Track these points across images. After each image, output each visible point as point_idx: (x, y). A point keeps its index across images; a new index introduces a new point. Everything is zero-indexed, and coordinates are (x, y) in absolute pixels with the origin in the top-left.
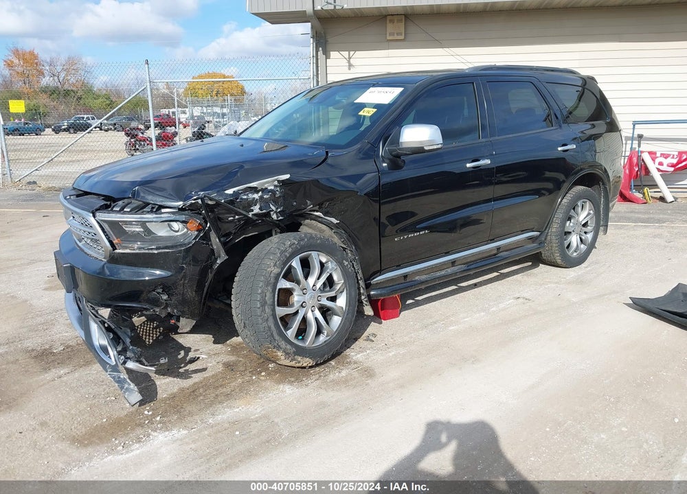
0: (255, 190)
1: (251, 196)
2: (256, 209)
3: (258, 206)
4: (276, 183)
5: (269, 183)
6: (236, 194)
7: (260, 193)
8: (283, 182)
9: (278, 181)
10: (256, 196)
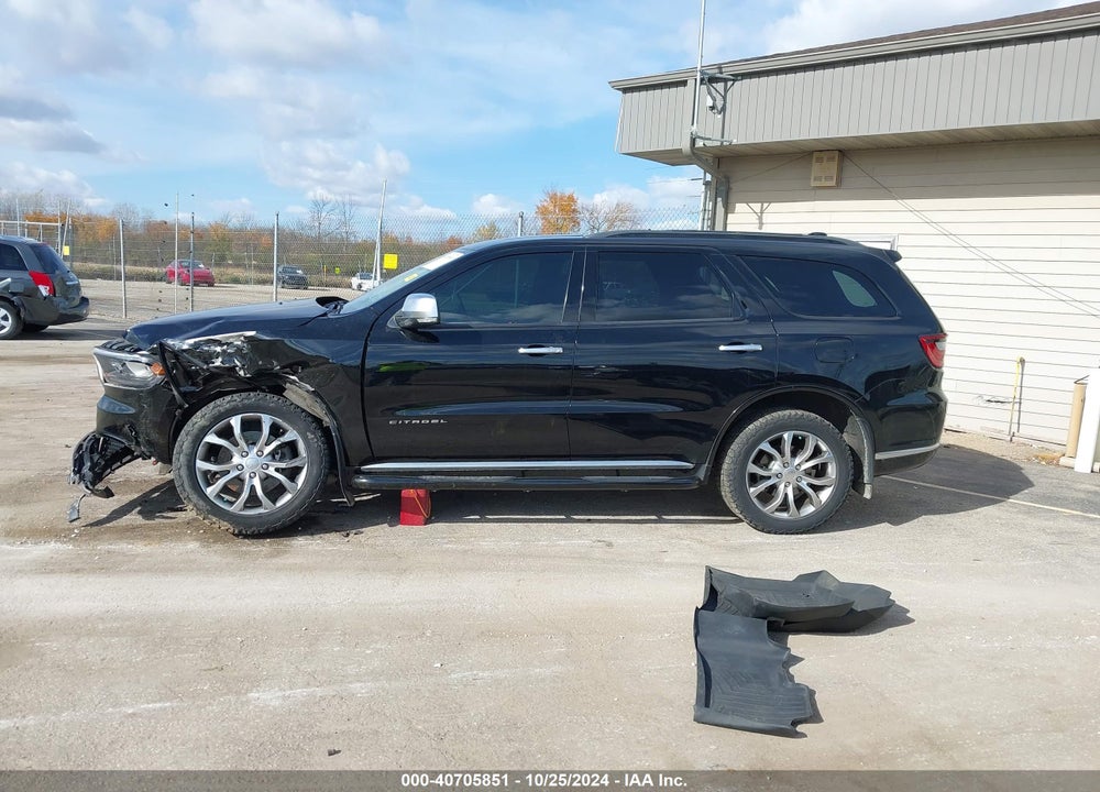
0: (219, 343)
1: (213, 348)
2: (218, 362)
3: (220, 359)
4: (242, 338)
5: (236, 339)
6: (197, 345)
7: (225, 347)
8: (249, 340)
9: (245, 337)
10: (218, 349)
